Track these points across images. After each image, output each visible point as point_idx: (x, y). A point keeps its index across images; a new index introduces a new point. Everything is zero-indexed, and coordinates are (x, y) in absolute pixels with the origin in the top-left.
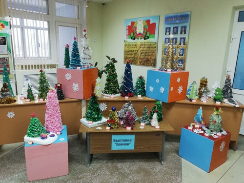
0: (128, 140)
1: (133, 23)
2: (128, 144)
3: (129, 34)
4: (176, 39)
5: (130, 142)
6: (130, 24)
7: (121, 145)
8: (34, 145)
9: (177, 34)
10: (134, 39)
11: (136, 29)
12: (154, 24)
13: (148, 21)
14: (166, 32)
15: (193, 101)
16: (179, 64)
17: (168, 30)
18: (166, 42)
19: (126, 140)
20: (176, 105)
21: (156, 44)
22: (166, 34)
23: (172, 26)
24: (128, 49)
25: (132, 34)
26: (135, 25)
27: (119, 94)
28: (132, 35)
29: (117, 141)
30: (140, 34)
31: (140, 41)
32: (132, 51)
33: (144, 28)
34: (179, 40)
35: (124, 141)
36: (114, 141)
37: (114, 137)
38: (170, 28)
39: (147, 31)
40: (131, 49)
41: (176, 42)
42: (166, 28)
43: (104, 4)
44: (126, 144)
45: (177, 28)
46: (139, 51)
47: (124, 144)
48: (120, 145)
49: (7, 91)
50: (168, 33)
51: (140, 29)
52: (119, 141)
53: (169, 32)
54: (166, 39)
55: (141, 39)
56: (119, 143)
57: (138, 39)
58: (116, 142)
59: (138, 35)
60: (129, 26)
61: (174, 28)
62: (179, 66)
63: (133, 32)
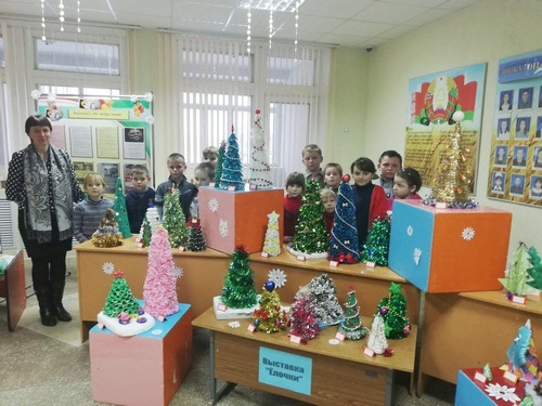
0: (296, 369)
1: (425, 86)
2: (296, 379)
3: (417, 112)
4: (528, 120)
5: (301, 374)
6: (419, 90)
7: (281, 375)
8: (106, 331)
9: (530, 106)
10: (427, 124)
11: (431, 100)
12: (473, 85)
13: (459, 80)
14: (502, 103)
15: (515, 299)
16: (535, 190)
17: (506, 97)
18: (500, 130)
19: (291, 368)
20: (463, 302)
21: (478, 135)
22: (501, 109)
23: (516, 88)
24: (413, 147)
25: (423, 111)
26: (429, 90)
27: (325, 254)
28: (423, 114)
29: (270, 363)
30: (440, 111)
31: (439, 128)
32: (421, 153)
33: (450, 97)
34: (534, 123)
35: (287, 367)
36: (265, 361)
37: (264, 353)
38: (510, 93)
39: (456, 103)
40: (419, 147)
41: (527, 129)
42: (503, 94)
43: (369, 50)
44: (290, 377)
45: (530, 91)
46: (437, 152)
47: (287, 376)
48: (277, 374)
49: (108, 224)
50: (505, 106)
51: (440, 100)
52: (276, 364)
53: (510, 102)
54: (501, 121)
55: (442, 122)
56: (275, 368)
57: (435, 122)
58: (269, 366)
59: (435, 113)
60: (417, 94)
61: (522, 92)
62: (534, 194)
63: (425, 106)
